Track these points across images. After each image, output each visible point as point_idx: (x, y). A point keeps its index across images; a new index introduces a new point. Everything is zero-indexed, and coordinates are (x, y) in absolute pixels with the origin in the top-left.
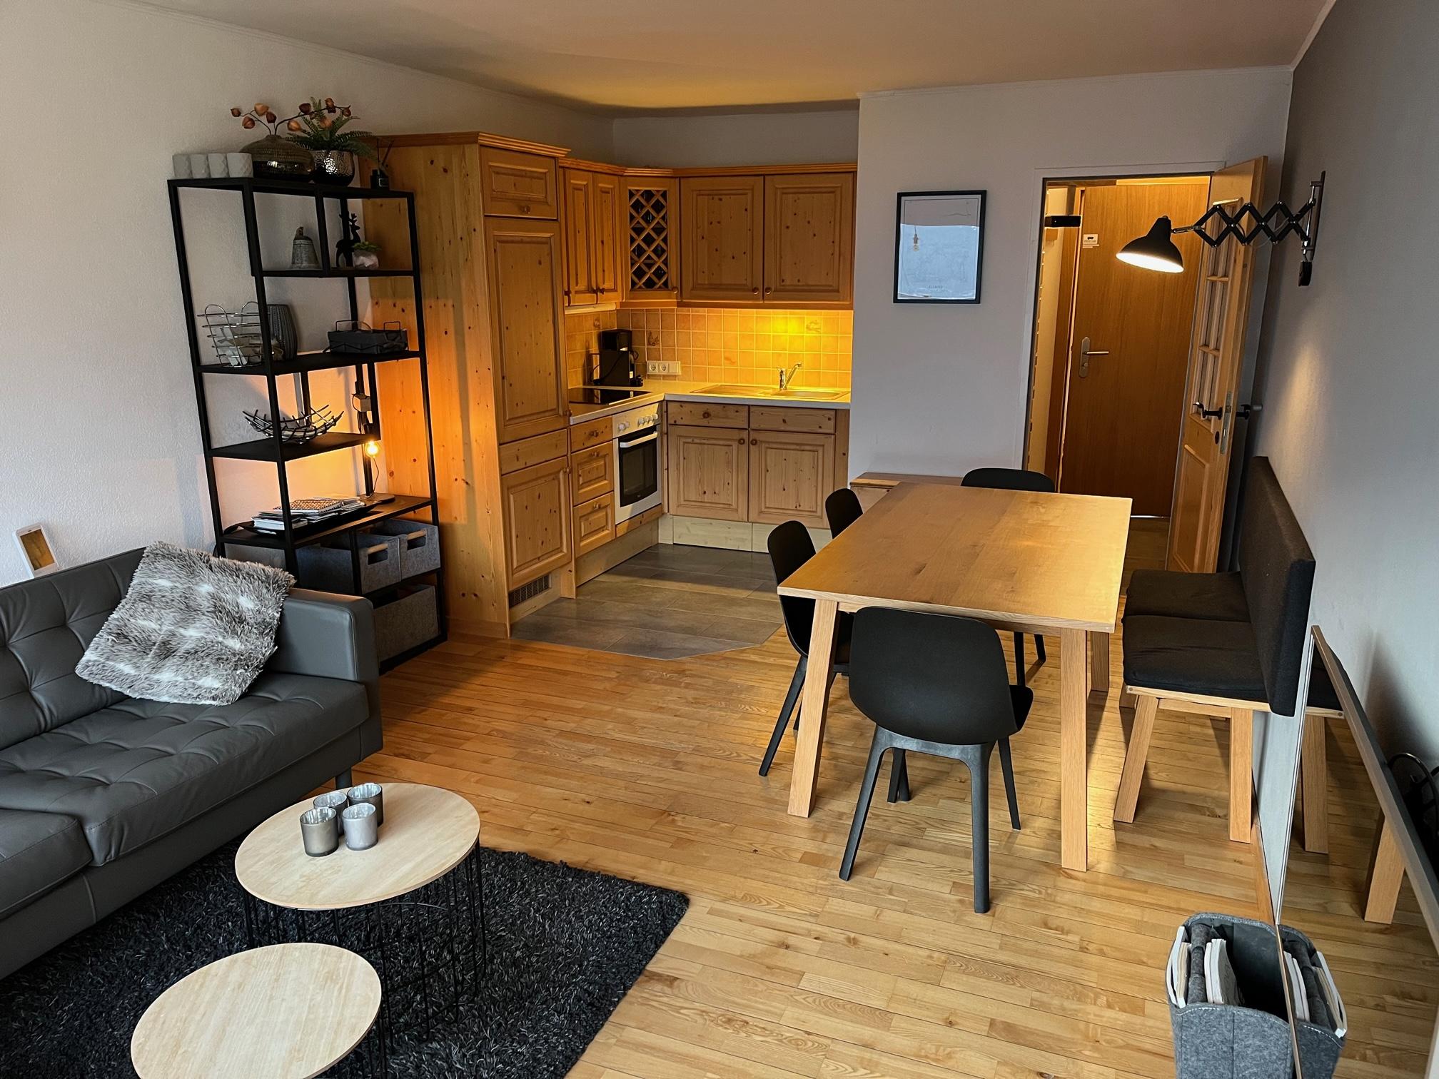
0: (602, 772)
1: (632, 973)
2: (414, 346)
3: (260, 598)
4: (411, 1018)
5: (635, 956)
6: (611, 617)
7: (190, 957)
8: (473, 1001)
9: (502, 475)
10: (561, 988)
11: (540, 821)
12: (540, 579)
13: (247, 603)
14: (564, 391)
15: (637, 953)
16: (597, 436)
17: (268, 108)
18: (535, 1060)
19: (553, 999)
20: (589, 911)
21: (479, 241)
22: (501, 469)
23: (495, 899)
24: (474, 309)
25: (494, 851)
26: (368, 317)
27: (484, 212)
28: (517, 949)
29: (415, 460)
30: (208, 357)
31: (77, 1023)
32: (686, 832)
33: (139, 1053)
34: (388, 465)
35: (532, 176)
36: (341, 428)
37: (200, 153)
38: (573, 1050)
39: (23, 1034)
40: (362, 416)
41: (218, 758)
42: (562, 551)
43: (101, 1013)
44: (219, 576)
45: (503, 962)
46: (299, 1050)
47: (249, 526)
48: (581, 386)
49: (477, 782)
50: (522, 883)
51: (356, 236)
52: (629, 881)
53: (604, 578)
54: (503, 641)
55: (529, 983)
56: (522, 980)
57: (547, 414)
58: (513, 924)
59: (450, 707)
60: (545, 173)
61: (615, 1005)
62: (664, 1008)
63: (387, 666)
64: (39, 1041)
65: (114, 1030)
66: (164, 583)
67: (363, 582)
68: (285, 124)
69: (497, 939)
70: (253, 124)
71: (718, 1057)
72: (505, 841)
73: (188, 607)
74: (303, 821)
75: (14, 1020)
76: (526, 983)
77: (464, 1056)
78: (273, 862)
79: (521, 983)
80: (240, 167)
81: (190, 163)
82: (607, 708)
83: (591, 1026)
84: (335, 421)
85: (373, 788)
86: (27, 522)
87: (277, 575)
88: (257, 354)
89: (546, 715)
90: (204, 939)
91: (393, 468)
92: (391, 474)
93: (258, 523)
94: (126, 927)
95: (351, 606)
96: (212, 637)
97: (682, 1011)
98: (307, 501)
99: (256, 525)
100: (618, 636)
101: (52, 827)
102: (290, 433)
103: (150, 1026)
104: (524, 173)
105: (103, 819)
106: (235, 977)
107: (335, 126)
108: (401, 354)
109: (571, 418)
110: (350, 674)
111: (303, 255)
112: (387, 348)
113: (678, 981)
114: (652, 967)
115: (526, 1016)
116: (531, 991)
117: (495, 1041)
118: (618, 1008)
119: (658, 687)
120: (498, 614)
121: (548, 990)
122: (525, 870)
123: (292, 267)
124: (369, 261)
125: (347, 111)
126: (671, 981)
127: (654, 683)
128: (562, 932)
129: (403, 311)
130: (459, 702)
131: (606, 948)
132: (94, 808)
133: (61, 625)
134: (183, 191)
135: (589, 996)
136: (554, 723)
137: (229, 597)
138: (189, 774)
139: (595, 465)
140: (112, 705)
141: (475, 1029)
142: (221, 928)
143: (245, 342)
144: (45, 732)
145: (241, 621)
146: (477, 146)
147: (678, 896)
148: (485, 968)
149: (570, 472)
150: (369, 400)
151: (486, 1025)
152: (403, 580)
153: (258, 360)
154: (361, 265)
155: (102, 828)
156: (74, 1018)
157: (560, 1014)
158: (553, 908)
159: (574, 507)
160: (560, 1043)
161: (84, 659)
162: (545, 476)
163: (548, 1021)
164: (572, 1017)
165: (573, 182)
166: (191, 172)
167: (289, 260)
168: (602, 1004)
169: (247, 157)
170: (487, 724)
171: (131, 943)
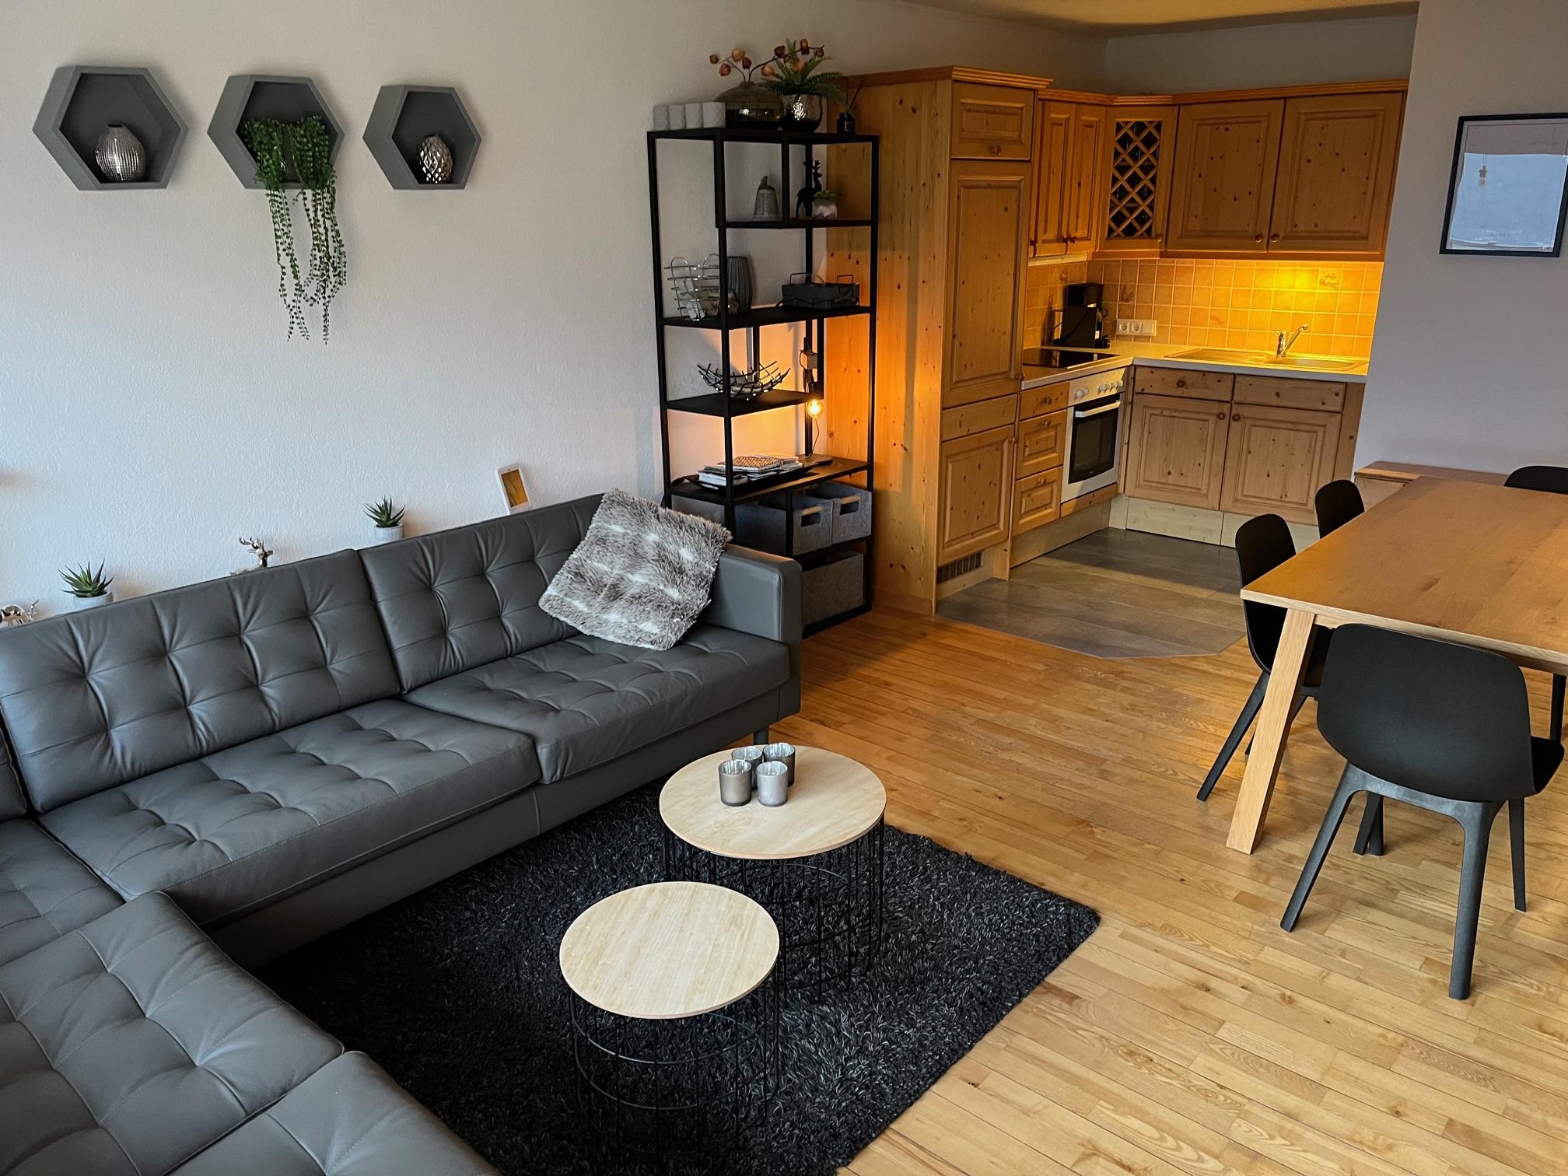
0: (1018, 768)
1: (1029, 981)
2: (865, 302)
3: (699, 551)
4: (805, 978)
5: (1035, 965)
6: (1044, 605)
8: (865, 975)
9: (942, 442)
10: (954, 981)
11: (950, 809)
12: (972, 556)
13: (687, 555)
14: (1018, 349)
15: (1037, 962)
16: (1050, 403)
17: (744, 53)
18: (921, 1045)
19: (945, 990)
20: (991, 909)
21: (942, 188)
22: (941, 436)
23: (895, 879)
24: (930, 261)
25: (899, 831)
26: (822, 270)
27: (951, 155)
28: (913, 933)
29: (855, 422)
30: (670, 310)
31: (516, 922)
32: (1105, 847)
33: (566, 957)
34: (829, 427)
35: (1007, 112)
36: (787, 386)
37: (678, 104)
38: (960, 1045)
39: (473, 924)
40: (807, 373)
41: (652, 700)
42: (998, 528)
43: (537, 917)
44: (665, 526)
45: (898, 943)
46: (702, 982)
47: (695, 479)
48: (1039, 346)
49: (888, 759)
50: (924, 868)
51: (818, 183)
52: (1036, 887)
53: (1043, 561)
54: (927, 618)
55: (922, 969)
56: (915, 964)
57: (998, 377)
58: (910, 907)
59: (867, 679)
60: (1022, 108)
61: (1009, 1010)
62: (1060, 1024)
63: (811, 630)
64: (485, 933)
65: (546, 934)
66: (618, 529)
67: (795, 544)
68: (759, 70)
69: (893, 919)
70: (729, 70)
71: (1114, 1087)
72: (912, 823)
73: (636, 553)
74: (721, 770)
75: (467, 909)
76: (919, 968)
77: (852, 1025)
78: (692, 805)
79: (914, 968)
80: (713, 116)
81: (668, 115)
82: (1030, 702)
83: (981, 1025)
84: (782, 378)
85: (786, 748)
86: (506, 462)
87: (716, 530)
88: (715, 307)
89: (965, 700)
90: (628, 867)
91: (833, 429)
92: (831, 435)
93: (703, 478)
94: (563, 843)
95: (782, 568)
96: (654, 584)
97: (1079, 1031)
98: (749, 459)
99: (701, 479)
100: (1049, 625)
101: (512, 742)
102: (739, 389)
103: (577, 935)
104: (998, 110)
105: (552, 742)
106: (651, 904)
107: (808, 67)
108: (849, 308)
109: (1023, 382)
110: (775, 634)
111: (765, 205)
112: (838, 303)
113: (1078, 1001)
114: (1051, 979)
115: (916, 1001)
116: (923, 977)
117: (884, 1018)
118: (1011, 1013)
119: (1090, 687)
120: (925, 589)
121: (940, 979)
122: (928, 856)
123: (753, 218)
124: (827, 211)
125: (820, 52)
126: (1071, 998)
127: (1088, 681)
128: (961, 925)
129: (858, 263)
130: (875, 675)
131: (1005, 950)
132: (546, 730)
133: (530, 560)
134: (660, 142)
135: (982, 994)
136: (972, 710)
137: (672, 547)
138: (627, 711)
139: (1044, 435)
140: (566, 638)
141: (865, 1002)
142: (643, 859)
143: (705, 295)
144: (510, 656)
145: (681, 571)
146: (950, 82)
147: (1088, 912)
148: (880, 945)
149: (1015, 442)
150: (815, 358)
151: (876, 1000)
152: (833, 545)
153: (715, 313)
154: (821, 214)
155: (551, 751)
156: (514, 917)
157: (950, 1006)
158: (953, 900)
159: (1016, 480)
160: (947, 1035)
161: (547, 593)
162: (988, 445)
163: (937, 1011)
164: (962, 1011)
165: (1052, 116)
166: (669, 123)
167: (752, 211)
168: (994, 1006)
169: (721, 106)
170: (904, 702)
171: (566, 859)
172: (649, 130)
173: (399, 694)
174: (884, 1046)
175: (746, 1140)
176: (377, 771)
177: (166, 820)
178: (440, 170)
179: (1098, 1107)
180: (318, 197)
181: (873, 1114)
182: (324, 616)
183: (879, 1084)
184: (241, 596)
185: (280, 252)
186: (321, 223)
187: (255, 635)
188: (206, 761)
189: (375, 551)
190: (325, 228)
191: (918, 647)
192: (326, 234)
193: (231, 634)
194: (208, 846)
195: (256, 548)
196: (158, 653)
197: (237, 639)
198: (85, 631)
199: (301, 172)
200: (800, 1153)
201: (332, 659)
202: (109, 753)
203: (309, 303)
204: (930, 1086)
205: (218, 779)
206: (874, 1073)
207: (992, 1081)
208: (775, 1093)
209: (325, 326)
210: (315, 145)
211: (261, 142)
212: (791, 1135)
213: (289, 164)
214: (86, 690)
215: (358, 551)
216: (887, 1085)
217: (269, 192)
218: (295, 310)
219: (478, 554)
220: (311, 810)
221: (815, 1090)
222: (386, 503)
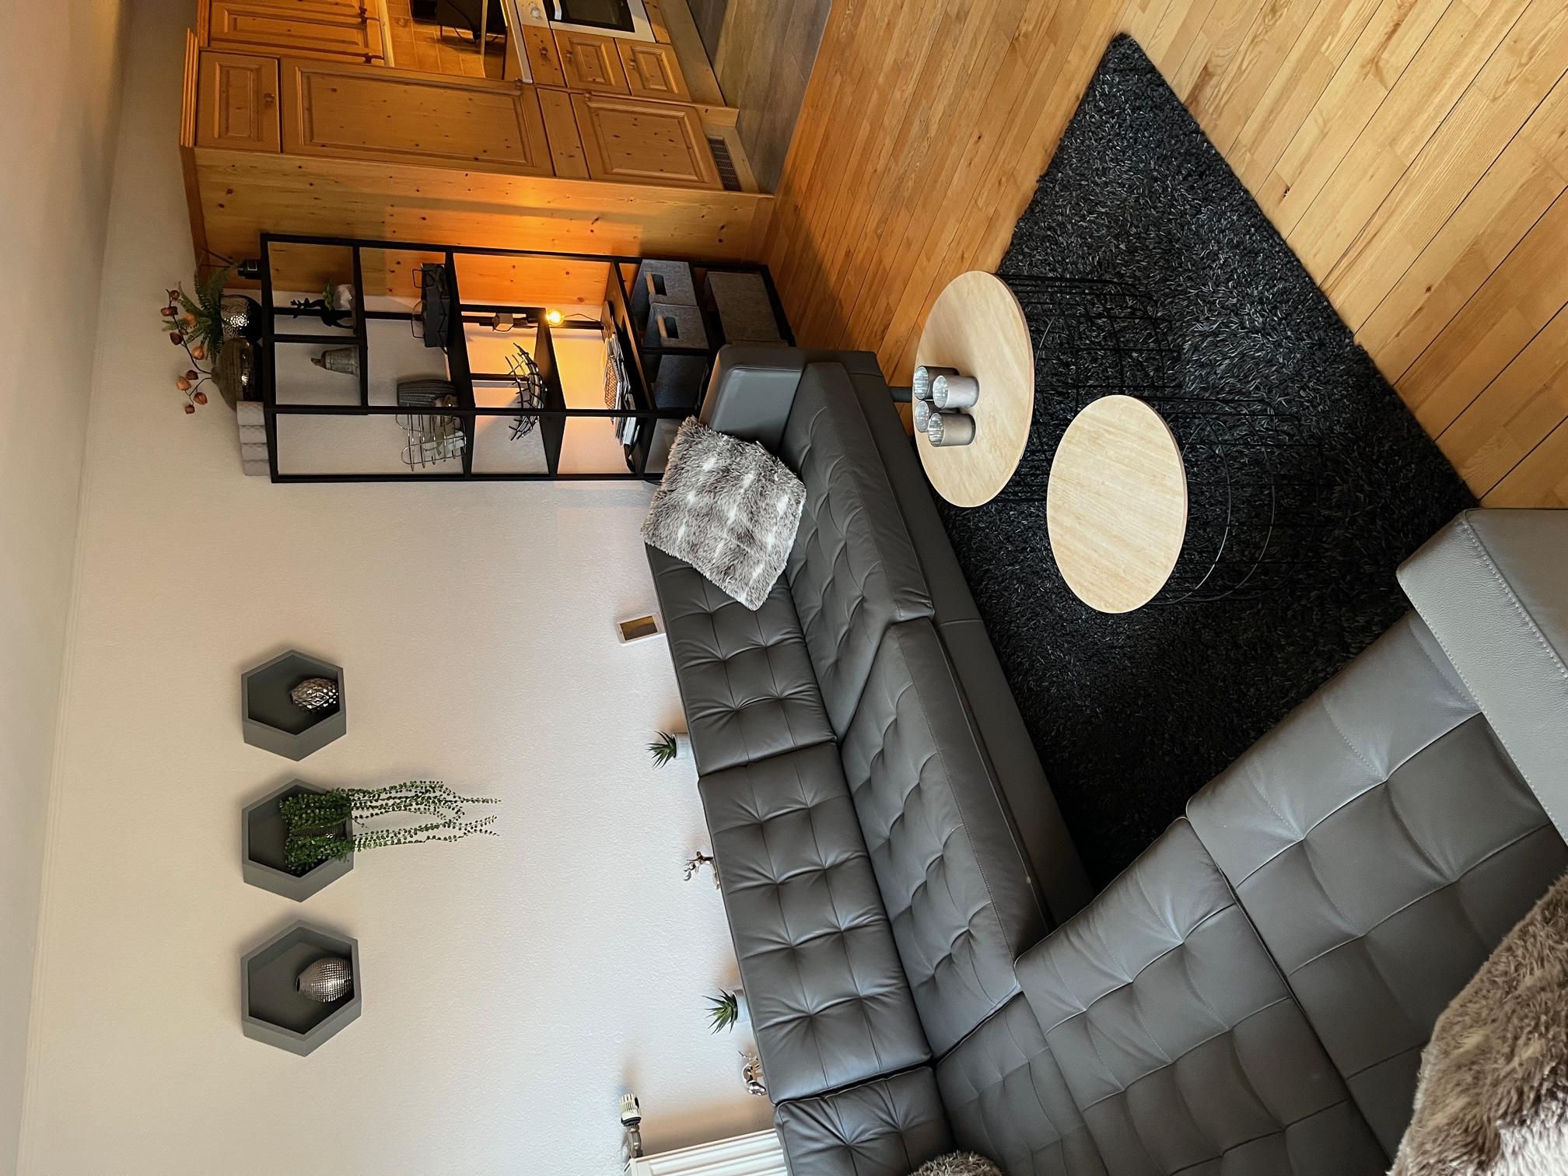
0: (948, 114)
1: (1183, 121)
2: (440, 258)
3: (707, 451)
4: (1153, 365)
5: (1165, 114)
6: (768, 70)
7: (1033, 550)
8: (1156, 302)
9: (590, 179)
10: (1173, 206)
11: (988, 196)
12: (713, 150)
13: (710, 464)
14: (486, 84)
15: (1162, 110)
16: (547, 50)
17: (181, 378)
18: (1237, 247)
19: (1182, 217)
20: (1100, 159)
21: (313, 164)
22: (584, 179)
23: (1058, 262)
24: (395, 183)
25: (1007, 253)
26: (410, 303)
27: (276, 152)
28: (1117, 247)
29: (567, 273)
30: (455, 466)
31: (1066, 645)
32: (1042, 21)
33: (1113, 607)
34: (572, 302)
35: (226, 84)
36: (531, 349)
37: (241, 450)
38: (1242, 204)
39: (1064, 686)
40: (517, 323)
41: (857, 507)
42: (683, 118)
43: (1063, 625)
44: (681, 484)
45: (1126, 264)
46: (1154, 476)
47: (629, 449)
48: (481, 57)
49: (929, 260)
50: (1049, 229)
51: (316, 303)
52: (1079, 106)
53: (719, 67)
54: (778, 204)
55: (1157, 240)
56: (1151, 247)
57: (519, 110)
58: (1089, 248)
59: (841, 275)
60: (221, 66)
61: (1211, 146)
62: (1233, 88)
63: (786, 334)
64: (1073, 675)
65: (1081, 618)
66: (682, 531)
67: (697, 346)
68: (198, 362)
69: (1101, 268)
70: (200, 394)
71: (1308, 33)
72: (999, 240)
73: (707, 515)
74: (937, 444)
75: (1048, 690)
76: (1156, 243)
77: (1207, 319)
78: (970, 475)
79: (1154, 248)
80: (252, 414)
81: (253, 460)
82: (875, 96)
83: (1223, 179)
84: (524, 353)
85: (919, 375)
86: (613, 636)
87: (685, 433)
88: (452, 420)
89: (870, 169)
90: (1020, 536)
91: (575, 298)
92: (581, 300)
93: (627, 440)
94: (991, 597)
95: (726, 367)
96: (739, 498)
97: (1244, 68)
98: (607, 391)
99: (628, 442)
100: (791, 70)
101: (893, 645)
102: (536, 399)
103: (1091, 595)
104: (224, 95)
105: (894, 606)
106: (1068, 521)
107: (190, 308)
108: (448, 275)
109: (524, 80)
110: (795, 376)
111: (343, 362)
112: (443, 288)
113: (1209, 66)
114: (1183, 96)
115: (1190, 248)
116: (1165, 239)
117: (1204, 285)
118: (1215, 144)
119: (863, 23)
120: (746, 206)
121: (1170, 220)
122: (1036, 223)
123: (356, 375)
124: (345, 296)
125: (173, 295)
126: (1206, 74)
127: (856, 26)
128: (1113, 194)
129: (399, 263)
130: (837, 266)
131: (1146, 146)
132: (882, 612)
133: (711, 617)
134: (281, 471)
135: (1192, 176)
136: (882, 161)
137: (702, 479)
138: (867, 533)
139: (581, 58)
140: (789, 586)
141: (1185, 303)
142: (1013, 521)
143: (439, 430)
144: (804, 639)
145: (726, 470)
146: (196, 149)
147: (1114, 47)
148: (1127, 284)
149: (590, 93)
150: (500, 315)
151: (1184, 292)
152: (698, 304)
153: (458, 421)
154: (350, 302)
155: (902, 607)
156: (1060, 647)
157: (1199, 212)
158: (1086, 200)
159: (631, 95)
160: (1229, 217)
161: (744, 602)
162: (593, 125)
163: (1203, 226)
164: (1206, 199)
165: (226, 30)
166: (261, 460)
167: (350, 376)
168: (1205, 162)
169: (240, 406)
170: (868, 238)
171: (1006, 594)
172: (270, 480)
173: (837, 743)
174: (1234, 287)
175: (1311, 437)
176: (913, 768)
177: (947, 953)
178: (325, 691)
179: (1327, 54)
180: (358, 805)
181: (1303, 303)
182: (761, 808)
183: (1273, 295)
184: (738, 882)
185: (413, 840)
186: (384, 803)
187: (776, 870)
188: (892, 916)
189: (700, 761)
190: (388, 799)
191: (809, 216)
192: (394, 798)
193: (776, 892)
194: (976, 921)
195: (694, 866)
196: (792, 955)
197: (781, 887)
198: (771, 1015)
199: (335, 820)
200: (1334, 382)
201: (802, 803)
202: (881, 997)
203: (461, 815)
204: (1282, 239)
205: (911, 907)
206: (1261, 299)
207: (1285, 170)
208: (1269, 404)
209: (483, 802)
210: (308, 806)
211: (308, 855)
212: (1314, 390)
213: (328, 830)
214: (821, 1016)
215: (700, 777)
216: (1275, 286)
217: (356, 849)
218: (469, 829)
219: (705, 666)
220: (947, 831)
221: (1270, 362)
222: (653, 749)
